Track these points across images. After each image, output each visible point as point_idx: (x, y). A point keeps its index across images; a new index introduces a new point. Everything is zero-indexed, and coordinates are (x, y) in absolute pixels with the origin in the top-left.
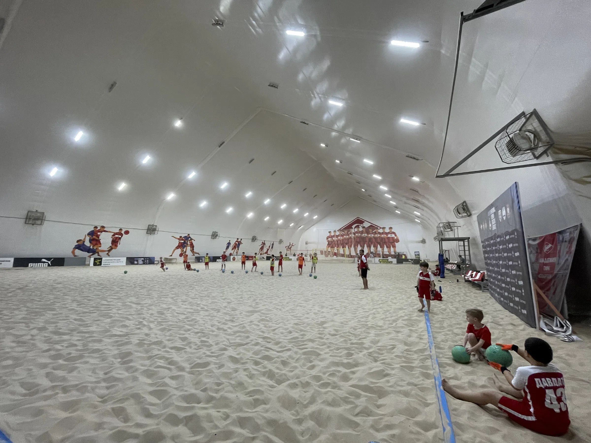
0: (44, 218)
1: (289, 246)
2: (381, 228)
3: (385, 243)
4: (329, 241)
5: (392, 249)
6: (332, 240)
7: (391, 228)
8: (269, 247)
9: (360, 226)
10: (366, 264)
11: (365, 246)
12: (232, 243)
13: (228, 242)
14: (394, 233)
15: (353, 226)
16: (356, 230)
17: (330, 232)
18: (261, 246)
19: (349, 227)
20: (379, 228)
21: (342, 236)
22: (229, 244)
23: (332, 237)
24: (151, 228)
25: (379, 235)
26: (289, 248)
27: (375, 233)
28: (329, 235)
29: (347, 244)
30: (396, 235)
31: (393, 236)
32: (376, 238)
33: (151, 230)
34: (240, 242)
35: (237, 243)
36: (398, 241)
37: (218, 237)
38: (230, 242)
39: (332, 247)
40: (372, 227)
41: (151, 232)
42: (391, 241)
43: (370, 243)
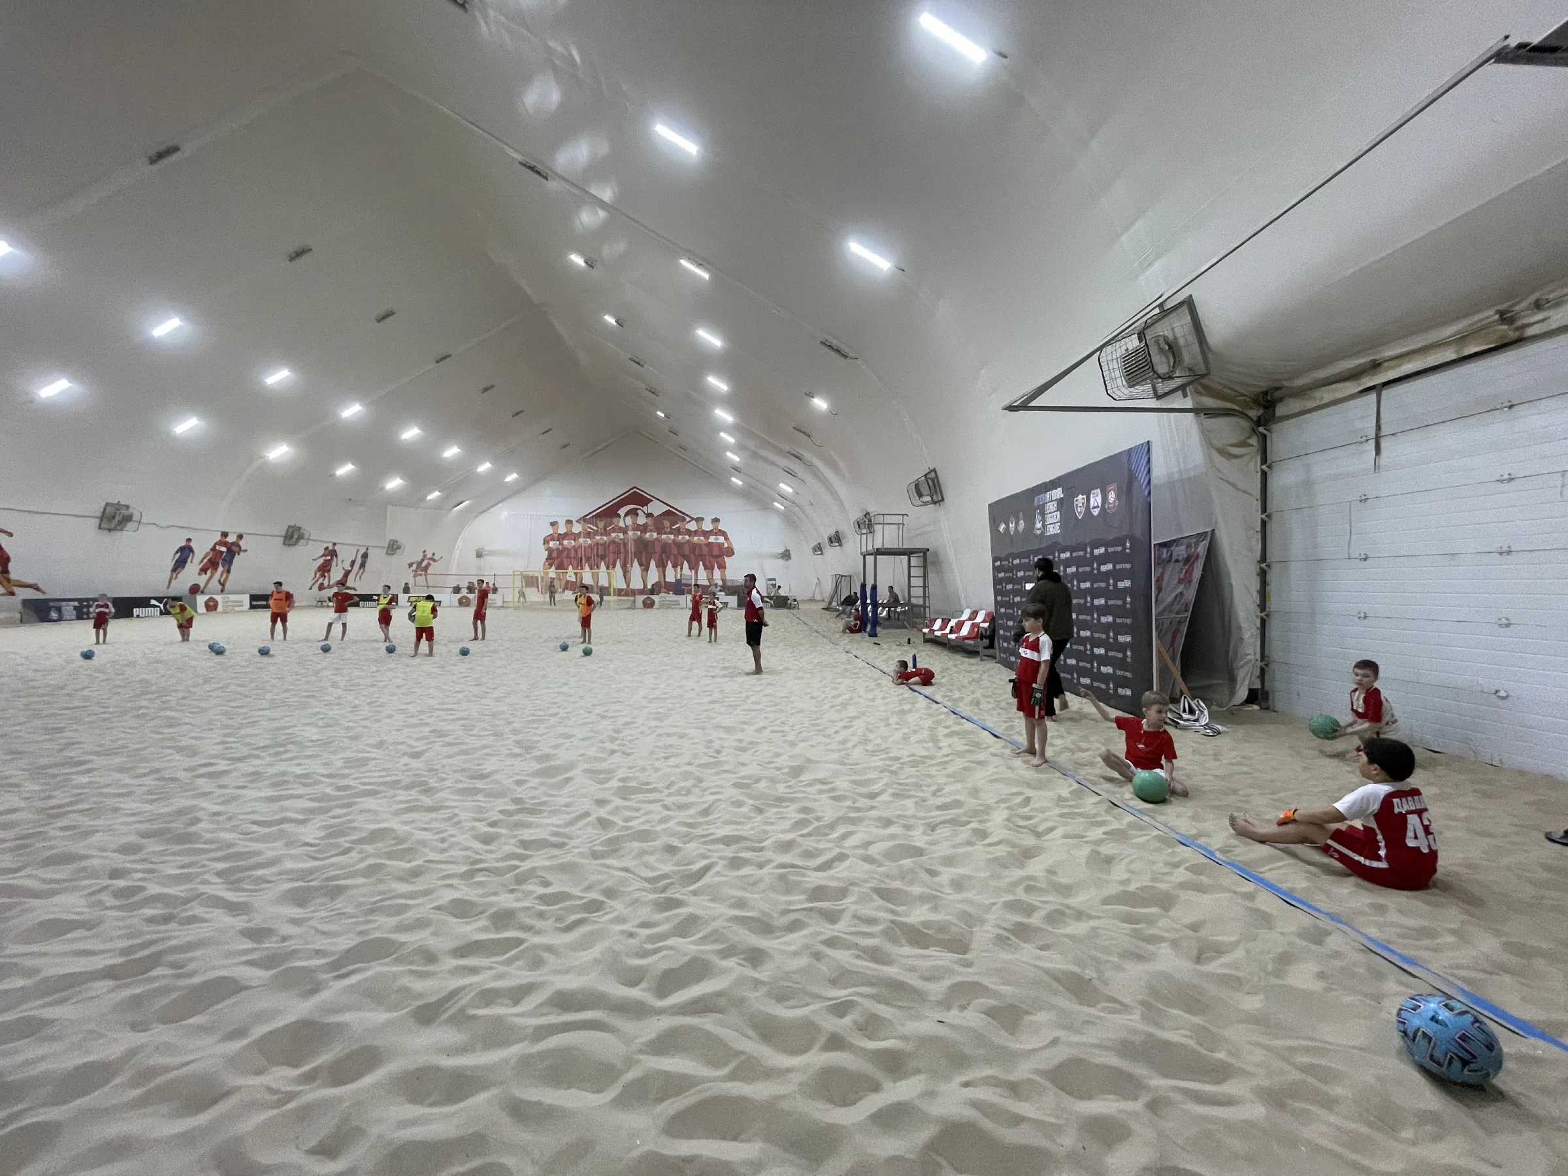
1: (423, 560)
2: (692, 519)
3: (701, 557)
4: (550, 550)
5: (717, 573)
6: (561, 547)
7: (716, 520)
8: (353, 563)
9: (639, 511)
10: (760, 612)
11: (653, 563)
12: (202, 549)
13: (183, 543)
14: (723, 534)
15: (622, 511)
16: (629, 521)
17: (553, 524)
18: (321, 561)
19: (609, 512)
20: (688, 519)
21: (588, 535)
22: (185, 552)
23: (561, 537)
25: (687, 537)
26: (422, 567)
27: (678, 532)
28: (550, 531)
29: (603, 558)
30: (726, 539)
31: (721, 539)
32: (679, 545)
34: (236, 544)
35: (224, 549)
36: (730, 552)
37: (130, 526)
38: (192, 544)
39: (560, 566)
40: (671, 515)
42: (716, 552)
43: (664, 556)
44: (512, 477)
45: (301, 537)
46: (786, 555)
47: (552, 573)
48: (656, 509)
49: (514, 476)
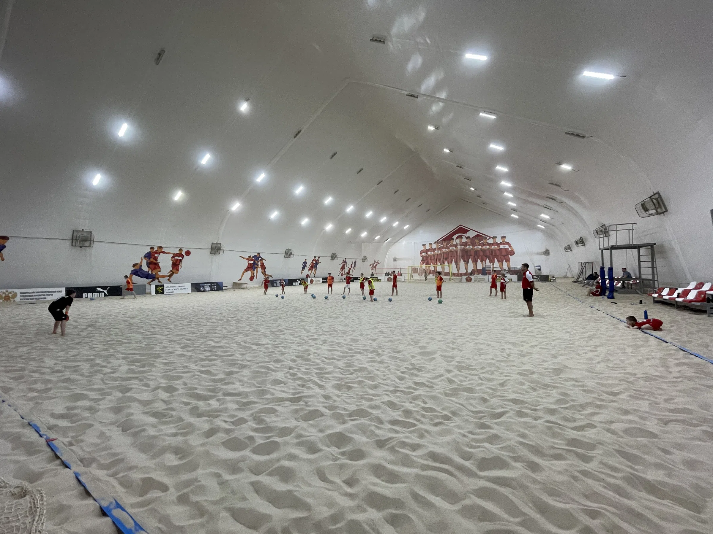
0: (92, 239)
1: (374, 264)
2: (490, 238)
3: (496, 256)
4: (423, 257)
5: (505, 264)
6: (427, 255)
7: (504, 237)
8: (352, 265)
9: (463, 236)
10: (531, 283)
11: (470, 260)
12: (309, 263)
13: (304, 261)
14: (508, 243)
15: (455, 237)
16: (458, 241)
17: (424, 245)
18: (342, 265)
19: (449, 238)
20: (488, 238)
21: (439, 249)
22: (305, 263)
23: (427, 251)
24: (216, 247)
25: (488, 247)
26: (374, 266)
27: (483, 244)
28: (422, 248)
29: (446, 259)
30: (510, 246)
31: (507, 247)
32: (484, 251)
33: (216, 249)
34: (318, 260)
35: (315, 262)
36: (512, 253)
37: (292, 256)
38: (307, 261)
39: (428, 264)
40: (479, 236)
41: (215, 252)
42: (504, 253)
43: (476, 257)
44: (406, 227)
45: (336, 257)
46: (547, 253)
47: (424, 266)
48: (471, 234)
49: (407, 226)
